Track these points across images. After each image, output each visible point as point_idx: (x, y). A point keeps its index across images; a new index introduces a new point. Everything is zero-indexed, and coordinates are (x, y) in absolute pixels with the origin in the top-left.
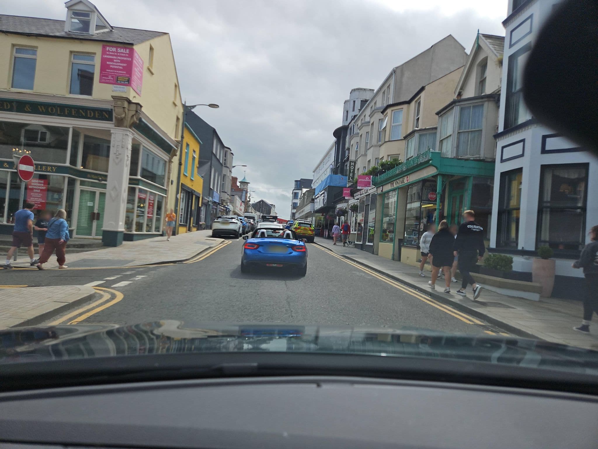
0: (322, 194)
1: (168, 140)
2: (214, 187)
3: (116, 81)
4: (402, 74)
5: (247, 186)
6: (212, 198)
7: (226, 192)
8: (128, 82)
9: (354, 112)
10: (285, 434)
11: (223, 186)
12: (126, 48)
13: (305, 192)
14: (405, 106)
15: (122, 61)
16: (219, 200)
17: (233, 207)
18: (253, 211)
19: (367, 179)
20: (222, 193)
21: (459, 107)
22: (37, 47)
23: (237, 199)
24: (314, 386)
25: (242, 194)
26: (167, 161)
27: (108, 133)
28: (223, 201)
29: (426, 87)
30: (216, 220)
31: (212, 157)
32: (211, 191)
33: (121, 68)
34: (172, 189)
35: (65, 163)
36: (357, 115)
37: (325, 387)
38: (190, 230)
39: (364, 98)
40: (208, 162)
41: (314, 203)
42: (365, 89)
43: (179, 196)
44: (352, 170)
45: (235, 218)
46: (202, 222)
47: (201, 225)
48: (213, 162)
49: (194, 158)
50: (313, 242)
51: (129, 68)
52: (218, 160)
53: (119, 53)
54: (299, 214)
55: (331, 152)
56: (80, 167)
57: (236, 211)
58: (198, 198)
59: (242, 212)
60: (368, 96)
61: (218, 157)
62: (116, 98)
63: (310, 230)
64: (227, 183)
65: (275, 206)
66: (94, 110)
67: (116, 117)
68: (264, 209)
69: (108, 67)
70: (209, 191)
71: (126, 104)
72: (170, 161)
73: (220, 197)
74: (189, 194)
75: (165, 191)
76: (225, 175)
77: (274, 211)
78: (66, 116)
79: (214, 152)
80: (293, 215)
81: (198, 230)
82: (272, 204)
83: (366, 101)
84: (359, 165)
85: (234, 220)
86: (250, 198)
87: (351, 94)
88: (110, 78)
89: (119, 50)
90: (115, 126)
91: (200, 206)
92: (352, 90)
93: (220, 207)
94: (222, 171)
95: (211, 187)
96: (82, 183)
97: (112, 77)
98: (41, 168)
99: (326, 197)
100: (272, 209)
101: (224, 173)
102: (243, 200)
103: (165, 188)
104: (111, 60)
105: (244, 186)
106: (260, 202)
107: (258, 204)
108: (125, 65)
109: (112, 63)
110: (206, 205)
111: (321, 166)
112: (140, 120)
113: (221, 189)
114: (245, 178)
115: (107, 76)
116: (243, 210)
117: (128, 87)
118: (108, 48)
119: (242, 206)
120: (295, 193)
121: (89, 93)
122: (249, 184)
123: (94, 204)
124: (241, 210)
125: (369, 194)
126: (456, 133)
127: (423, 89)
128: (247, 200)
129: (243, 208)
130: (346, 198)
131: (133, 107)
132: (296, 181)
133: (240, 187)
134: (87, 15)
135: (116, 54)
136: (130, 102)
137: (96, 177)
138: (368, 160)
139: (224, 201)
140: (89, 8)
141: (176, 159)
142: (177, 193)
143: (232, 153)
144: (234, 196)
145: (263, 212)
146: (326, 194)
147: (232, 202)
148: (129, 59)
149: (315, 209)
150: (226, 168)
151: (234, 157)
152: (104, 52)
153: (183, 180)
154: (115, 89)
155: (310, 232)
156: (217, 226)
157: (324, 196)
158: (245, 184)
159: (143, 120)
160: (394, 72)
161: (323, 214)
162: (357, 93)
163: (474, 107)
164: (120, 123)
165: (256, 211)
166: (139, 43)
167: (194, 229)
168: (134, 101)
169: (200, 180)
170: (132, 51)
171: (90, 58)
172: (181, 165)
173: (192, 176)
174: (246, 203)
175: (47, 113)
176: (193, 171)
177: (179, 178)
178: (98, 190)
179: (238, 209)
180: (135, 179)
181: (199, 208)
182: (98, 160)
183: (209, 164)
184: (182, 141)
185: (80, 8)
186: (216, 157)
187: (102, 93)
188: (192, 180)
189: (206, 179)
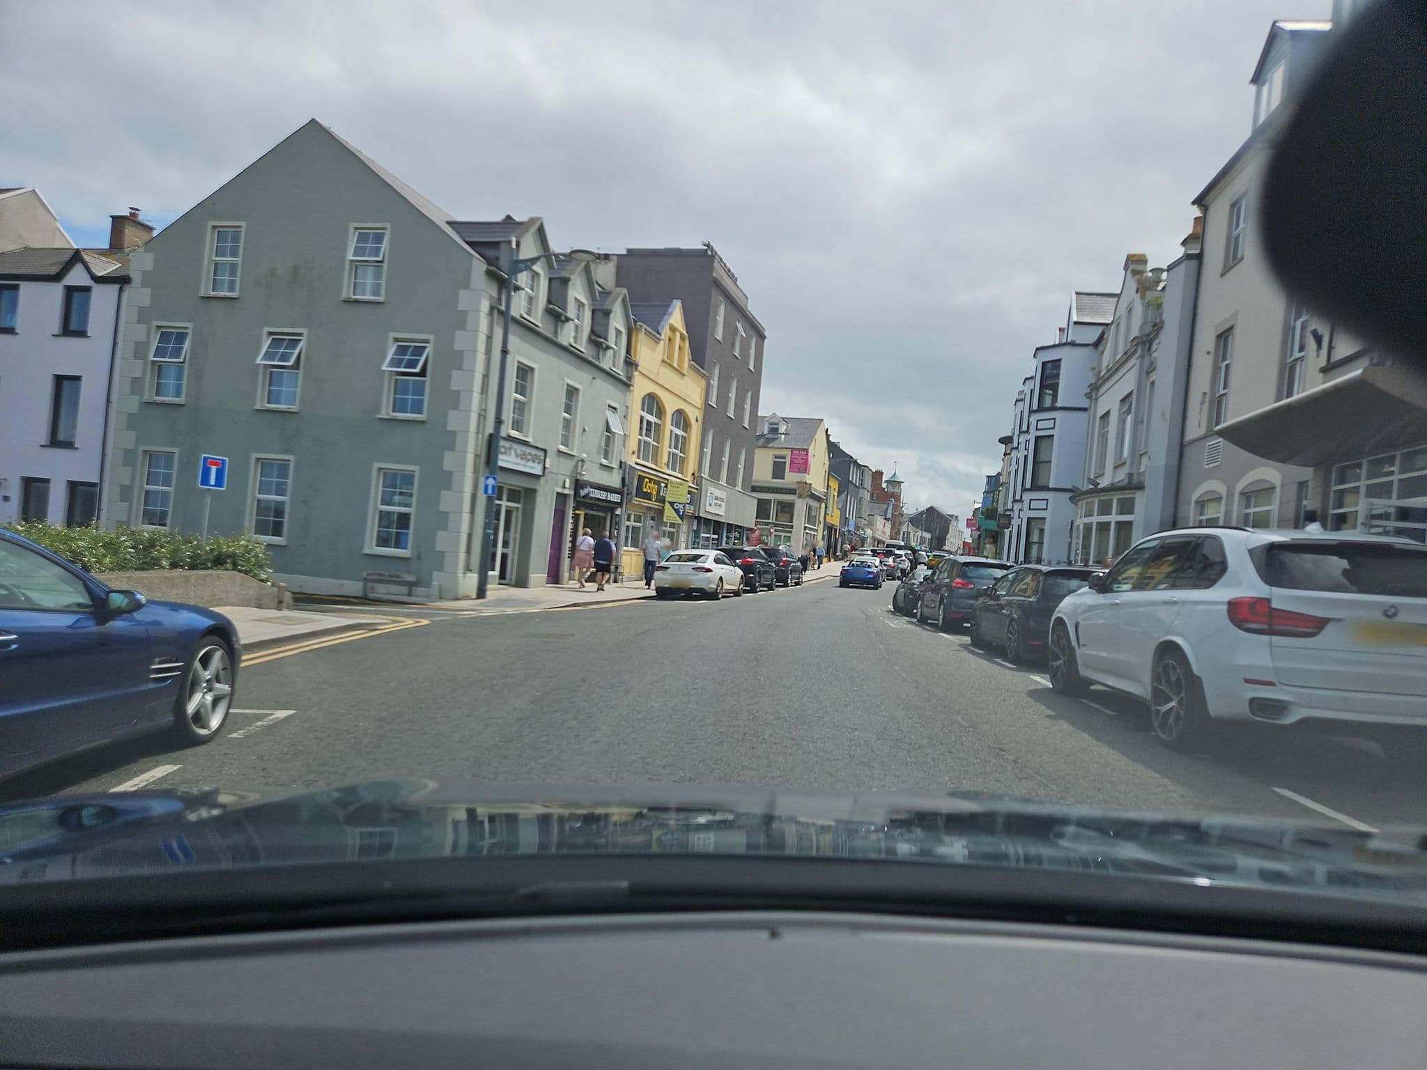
1: (818, 493)
2: (849, 515)
3: (799, 471)
5: (899, 488)
6: (848, 527)
7: (862, 518)
8: (806, 471)
11: (859, 510)
12: (804, 451)
15: (802, 459)
16: (855, 528)
17: (871, 530)
18: (911, 529)
20: (858, 519)
23: (878, 520)
25: (887, 509)
26: (818, 508)
27: (794, 501)
31: (849, 484)
32: (847, 520)
33: (802, 462)
34: (821, 528)
35: (769, 519)
48: (850, 489)
49: (834, 495)
51: (806, 462)
52: (855, 485)
53: (801, 454)
56: (774, 521)
57: (876, 536)
58: (836, 530)
59: (886, 536)
61: (854, 482)
62: (798, 482)
64: (864, 507)
66: (787, 489)
67: (799, 493)
68: (934, 525)
69: (794, 463)
70: (845, 521)
71: (804, 484)
72: (820, 507)
73: (857, 525)
74: (830, 528)
75: (816, 530)
78: (773, 493)
79: (851, 479)
81: (835, 561)
82: (953, 515)
88: (795, 469)
89: (801, 452)
90: (798, 498)
91: (837, 537)
94: (858, 495)
95: (847, 516)
96: (776, 530)
100: (951, 525)
101: (860, 496)
102: (890, 515)
103: (816, 528)
104: (795, 459)
105: (894, 488)
106: (927, 510)
107: (922, 516)
110: (842, 535)
112: (811, 493)
113: (858, 514)
114: (895, 473)
115: (793, 468)
116: (889, 533)
117: (805, 474)
118: (794, 452)
121: (783, 478)
122: (902, 484)
124: (884, 533)
128: (897, 513)
129: (887, 529)
131: (808, 486)
132: (988, 477)
133: (886, 490)
134: (778, 424)
135: (798, 455)
136: (806, 483)
137: (782, 526)
139: (860, 527)
141: (823, 505)
142: (824, 530)
144: (873, 515)
145: (932, 531)
147: (871, 524)
148: (806, 457)
150: (862, 490)
152: (792, 454)
153: (829, 519)
154: (798, 475)
158: (897, 484)
159: (813, 492)
164: (800, 497)
165: (918, 530)
166: (810, 445)
167: (832, 560)
168: (808, 482)
169: (839, 512)
170: (807, 452)
171: (784, 458)
172: (826, 507)
173: (833, 512)
174: (896, 520)
175: (761, 492)
176: (833, 507)
177: (825, 518)
178: (783, 534)
179: (880, 533)
180: (805, 527)
181: (836, 540)
182: (787, 516)
183: (846, 492)
184: (827, 490)
185: (774, 420)
186: (852, 483)
187: (791, 478)
188: (832, 516)
189: (843, 511)
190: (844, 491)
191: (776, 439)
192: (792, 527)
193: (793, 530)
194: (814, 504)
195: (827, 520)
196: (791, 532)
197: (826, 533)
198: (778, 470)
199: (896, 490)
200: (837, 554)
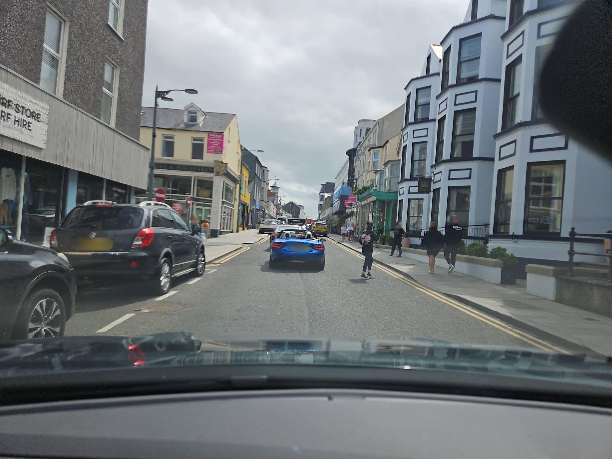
0: (337, 201)
1: (233, 174)
3: (215, 152)
4: (383, 123)
5: (278, 190)
6: (255, 206)
7: (264, 201)
8: (221, 152)
9: (361, 138)
10: (296, 448)
11: (262, 196)
12: (220, 134)
13: (327, 198)
14: (381, 149)
15: (218, 141)
16: (260, 207)
17: (268, 210)
18: (284, 212)
19: (354, 197)
20: (261, 201)
21: (390, 164)
22: (175, 135)
23: (271, 204)
24: (325, 399)
25: (274, 199)
26: (234, 187)
27: (212, 178)
28: (261, 207)
29: (389, 141)
30: (261, 223)
31: (255, 177)
32: (255, 201)
33: (217, 145)
34: (236, 204)
35: (191, 194)
36: (361, 142)
37: (337, 400)
38: (244, 229)
39: (368, 127)
40: (253, 181)
41: (332, 207)
42: (369, 120)
43: (240, 208)
44: (355, 186)
45: (273, 221)
46: (250, 224)
47: (249, 226)
48: (256, 180)
49: (246, 181)
50: (327, 237)
51: (221, 145)
52: (259, 178)
53: (217, 137)
54: (323, 215)
55: (347, 165)
56: (195, 196)
57: (271, 214)
58: (248, 207)
59: (275, 214)
60: (371, 126)
61: (259, 176)
62: (215, 161)
63: (325, 228)
64: (264, 194)
65: (304, 207)
66: (205, 168)
67: (216, 171)
68: (294, 210)
69: (211, 144)
70: (253, 201)
71: (221, 164)
72: (236, 188)
73: (260, 205)
74: (244, 205)
75: (233, 206)
76: (263, 188)
77: (303, 211)
78: (191, 171)
79: (256, 173)
80: (319, 215)
81: (247, 229)
82: (301, 206)
83: (370, 129)
84: (359, 182)
85: (273, 223)
86: (281, 201)
87: (359, 123)
88: (212, 150)
89: (217, 136)
90: (216, 175)
91: (249, 212)
92: (359, 121)
93: (260, 212)
94: (261, 185)
95: (255, 199)
96: (197, 205)
97: (213, 150)
98: (179, 198)
99: (339, 203)
100: (301, 210)
101: (262, 186)
102: (275, 204)
103: (233, 204)
104: (212, 141)
106: (290, 203)
107: (288, 206)
108: (219, 143)
109: (213, 143)
110: (252, 211)
111: (341, 175)
112: (227, 171)
113: (261, 198)
114: (275, 183)
115: (210, 150)
116: (275, 213)
117: (221, 155)
118: (211, 135)
119: (275, 209)
120: (321, 196)
121: (201, 158)
122: (279, 188)
123: (202, 215)
124: (274, 212)
125: (358, 205)
126: (389, 177)
127: (387, 142)
128: (278, 203)
129: (275, 211)
130: (347, 207)
131: (224, 165)
132: (322, 184)
133: (271, 191)
134: (195, 113)
135: (215, 137)
136: (222, 163)
137: (203, 201)
138: (363, 180)
139: (263, 207)
140: (197, 109)
141: (238, 186)
142: (239, 206)
143: (268, 170)
144: (268, 201)
145: (293, 213)
146: (339, 201)
147: (268, 207)
148: (222, 140)
149: (333, 213)
150: (264, 182)
151: (269, 172)
152: (209, 137)
154: (215, 156)
155: (324, 230)
156: (262, 226)
157: (338, 203)
158: (276, 188)
159: (229, 171)
160: (378, 122)
161: (339, 216)
162: (362, 123)
163: (397, 164)
164: (218, 174)
165: (286, 213)
166: (225, 130)
167: (246, 229)
168: (224, 162)
169: (249, 195)
170: (223, 136)
171: (202, 140)
172: (240, 188)
173: (245, 194)
174: (277, 206)
175: (181, 170)
176: (245, 190)
177: (239, 197)
178: (204, 208)
179: (272, 212)
180: (223, 202)
181: (248, 214)
182: (207, 193)
183: (253, 182)
184: (241, 174)
185: (192, 109)
186: (258, 176)
187: (208, 158)
188: (245, 196)
189: (252, 194)
190: (252, 181)
191: (195, 125)
192: (211, 201)
193: (213, 204)
194: (231, 184)
195: (241, 199)
196: (210, 206)
197: (241, 208)
198: (197, 151)
199: (276, 191)
200: (249, 224)
